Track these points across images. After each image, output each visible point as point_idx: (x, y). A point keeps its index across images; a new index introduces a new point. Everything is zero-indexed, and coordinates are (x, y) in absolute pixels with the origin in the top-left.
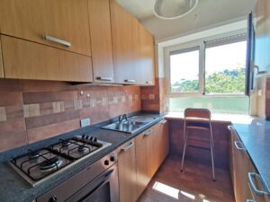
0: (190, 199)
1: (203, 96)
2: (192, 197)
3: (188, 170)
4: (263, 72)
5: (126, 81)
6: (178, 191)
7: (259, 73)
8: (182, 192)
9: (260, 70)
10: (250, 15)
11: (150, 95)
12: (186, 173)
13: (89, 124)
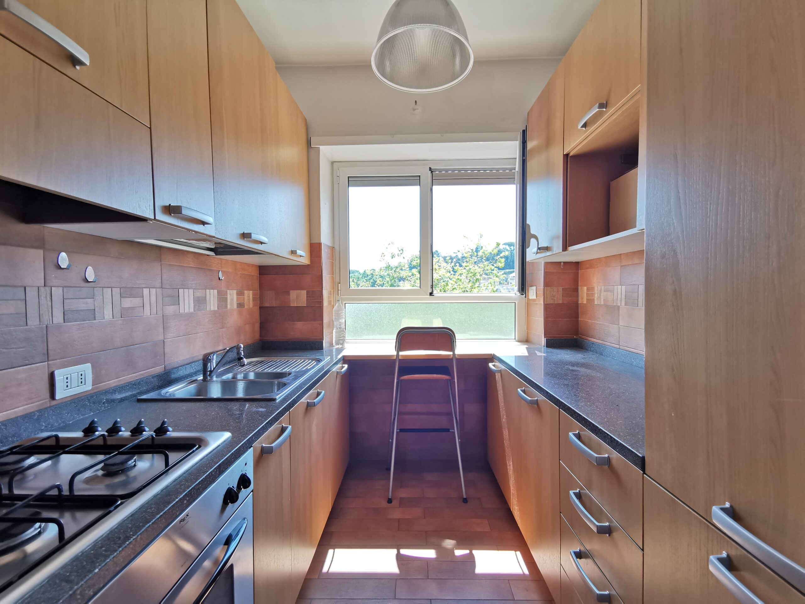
0: (426, 561)
1: (431, 300)
2: (430, 554)
3: (404, 493)
4: (547, 249)
5: (245, 236)
6: (394, 551)
7: (541, 249)
8: (403, 551)
9: (543, 244)
10: (524, 132)
11: (293, 294)
12: (403, 502)
13: (88, 387)
